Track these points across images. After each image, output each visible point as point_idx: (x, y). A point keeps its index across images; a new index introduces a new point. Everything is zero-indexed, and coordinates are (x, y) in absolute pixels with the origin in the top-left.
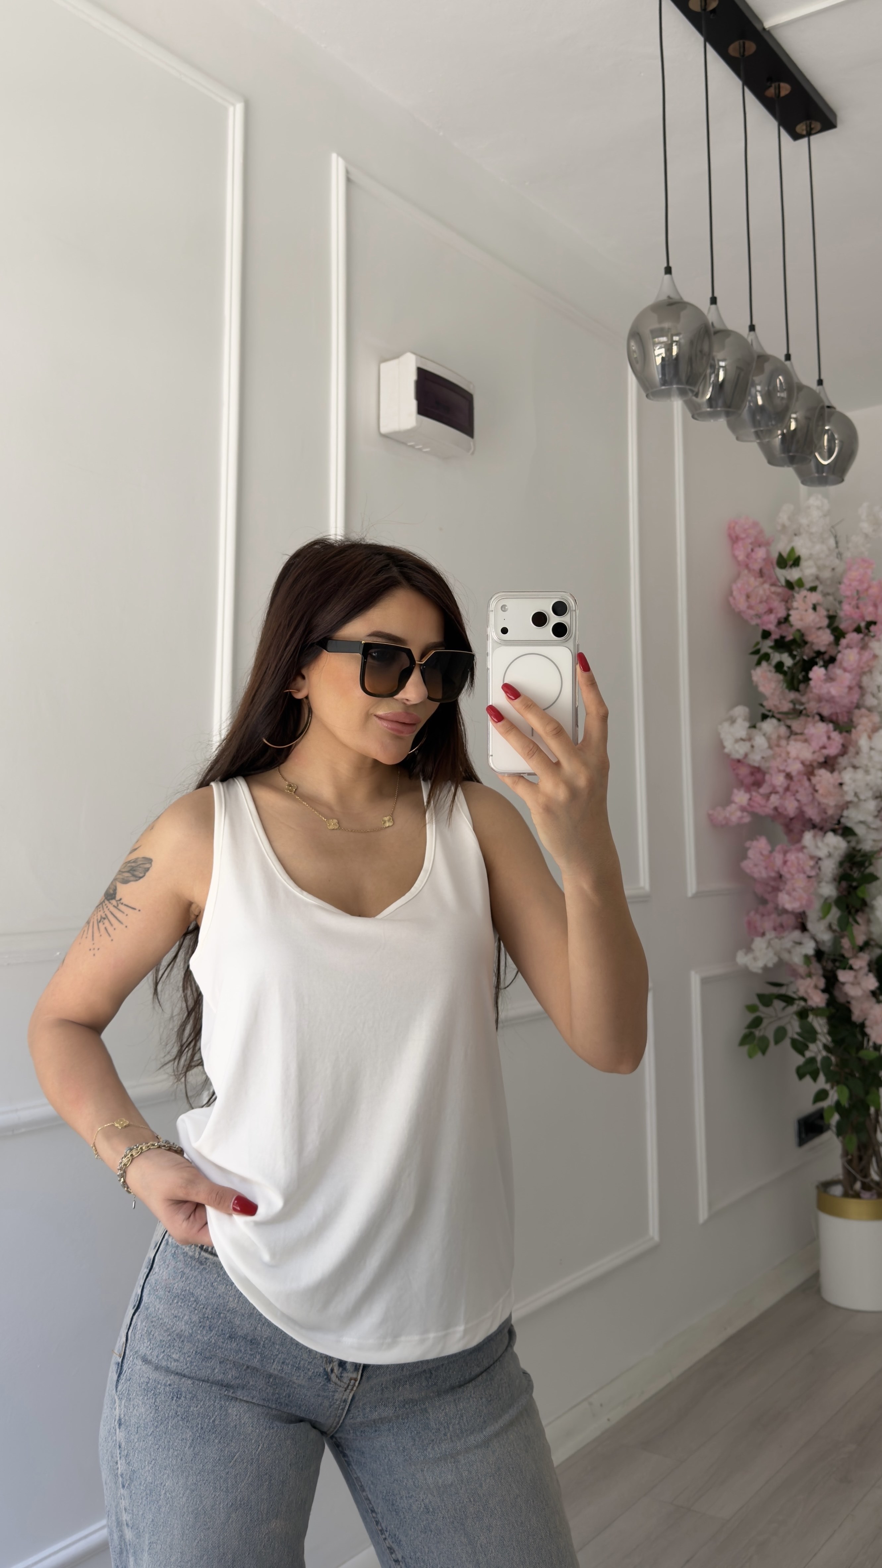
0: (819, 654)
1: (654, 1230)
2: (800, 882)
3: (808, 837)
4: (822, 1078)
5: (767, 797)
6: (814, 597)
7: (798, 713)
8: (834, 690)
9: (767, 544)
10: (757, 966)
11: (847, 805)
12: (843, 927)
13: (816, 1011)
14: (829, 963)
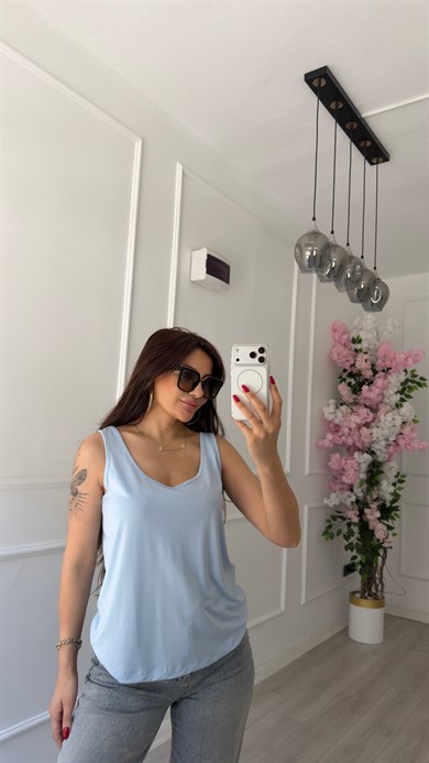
0: (367, 380)
1: (282, 607)
2: (351, 472)
3: (356, 454)
4: (355, 551)
5: (341, 437)
6: (366, 356)
7: (356, 403)
8: (371, 395)
9: (348, 333)
10: (331, 505)
11: (373, 443)
12: (368, 491)
13: (355, 524)
14: (361, 505)
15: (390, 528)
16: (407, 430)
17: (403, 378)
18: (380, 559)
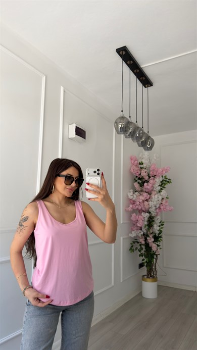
0: (146, 180)
1: (113, 284)
2: (141, 221)
3: (143, 213)
4: (144, 257)
5: (136, 206)
6: (145, 170)
7: (142, 191)
8: (148, 187)
9: (137, 160)
10: (133, 236)
11: (150, 208)
12: (148, 229)
13: (143, 245)
14: (146, 236)
15: (158, 246)
16: (164, 202)
17: (161, 179)
18: (154, 260)
